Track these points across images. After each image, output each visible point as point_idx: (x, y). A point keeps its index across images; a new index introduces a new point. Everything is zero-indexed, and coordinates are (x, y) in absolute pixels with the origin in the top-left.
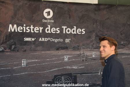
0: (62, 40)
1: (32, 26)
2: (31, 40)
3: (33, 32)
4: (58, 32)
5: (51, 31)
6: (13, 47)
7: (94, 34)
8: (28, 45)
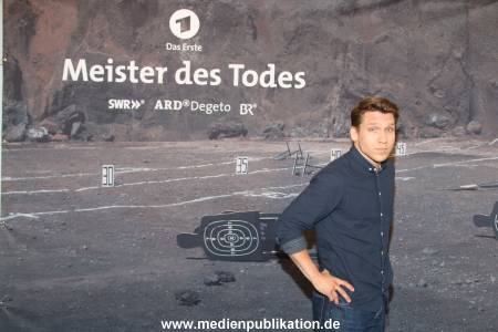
0: (227, 108)
1: (133, 63)
2: (131, 105)
3: (136, 81)
4: (214, 80)
5: (192, 79)
6: (76, 126)
7: (337, 88)
8: (120, 123)
